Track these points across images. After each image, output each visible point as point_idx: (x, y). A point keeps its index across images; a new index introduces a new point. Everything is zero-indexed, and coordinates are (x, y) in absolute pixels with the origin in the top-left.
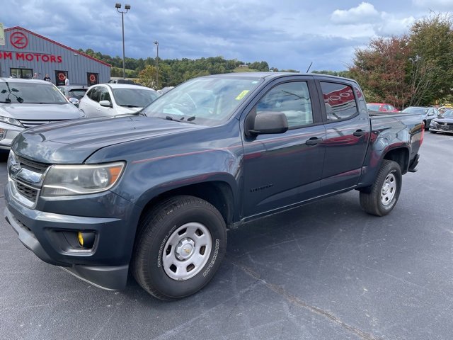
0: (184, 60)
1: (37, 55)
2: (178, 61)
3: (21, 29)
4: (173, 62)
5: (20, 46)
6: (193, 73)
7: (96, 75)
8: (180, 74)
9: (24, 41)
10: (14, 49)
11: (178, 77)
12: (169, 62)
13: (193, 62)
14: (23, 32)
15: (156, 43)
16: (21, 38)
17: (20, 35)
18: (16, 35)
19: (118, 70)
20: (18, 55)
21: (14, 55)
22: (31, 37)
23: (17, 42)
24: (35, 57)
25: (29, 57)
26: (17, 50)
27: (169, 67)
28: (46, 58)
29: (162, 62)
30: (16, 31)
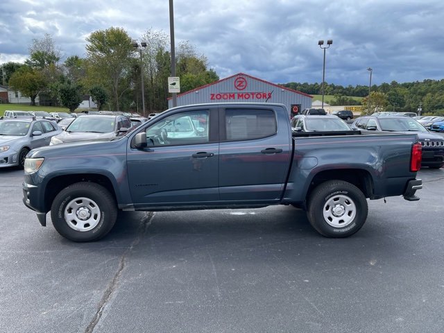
0: (426, 82)
1: (253, 94)
2: (418, 83)
3: (242, 74)
4: (412, 85)
5: (241, 88)
6: (436, 95)
7: (299, 106)
8: (420, 97)
9: (244, 84)
10: (236, 91)
11: (416, 100)
12: (406, 86)
13: (437, 83)
14: (244, 77)
15: (370, 69)
16: (242, 82)
17: (241, 80)
18: (238, 80)
19: (347, 99)
20: (239, 96)
21: (236, 96)
22: (249, 80)
23: (239, 85)
24: (251, 96)
25: (247, 96)
26: (239, 91)
27: (406, 90)
28: (259, 96)
29: (398, 85)
30: (239, 76)
